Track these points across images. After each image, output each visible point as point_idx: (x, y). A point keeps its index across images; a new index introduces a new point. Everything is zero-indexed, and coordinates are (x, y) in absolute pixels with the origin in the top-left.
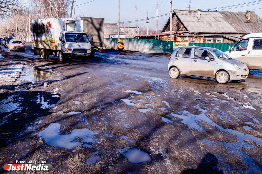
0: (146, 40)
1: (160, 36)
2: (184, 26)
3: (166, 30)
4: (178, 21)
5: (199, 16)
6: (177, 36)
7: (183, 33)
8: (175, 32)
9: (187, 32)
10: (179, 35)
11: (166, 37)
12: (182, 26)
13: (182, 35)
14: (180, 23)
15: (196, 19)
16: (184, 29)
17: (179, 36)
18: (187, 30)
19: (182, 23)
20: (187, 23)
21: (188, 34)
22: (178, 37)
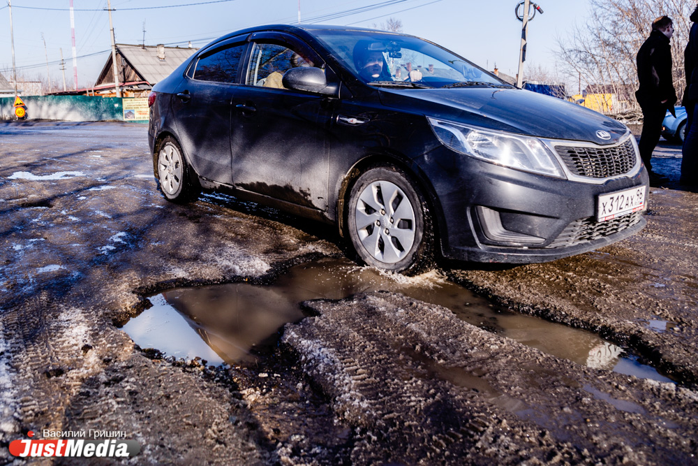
0: (71, 97)
1: (95, 91)
2: (137, 72)
3: (105, 82)
4: (125, 64)
5: (162, 56)
6: (127, 90)
7: (137, 85)
8: (122, 84)
9: (144, 82)
10: (130, 88)
11: (108, 92)
12: (133, 72)
13: (135, 88)
14: (129, 67)
15: (158, 60)
16: (138, 79)
17: (131, 91)
18: (143, 79)
19: (133, 68)
20: (142, 67)
21: (146, 87)
22: (129, 93)
